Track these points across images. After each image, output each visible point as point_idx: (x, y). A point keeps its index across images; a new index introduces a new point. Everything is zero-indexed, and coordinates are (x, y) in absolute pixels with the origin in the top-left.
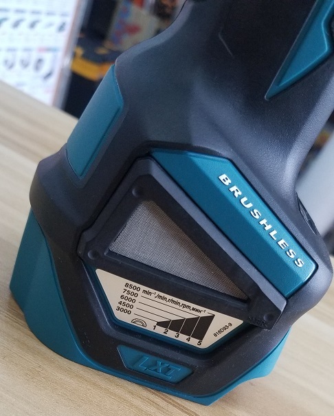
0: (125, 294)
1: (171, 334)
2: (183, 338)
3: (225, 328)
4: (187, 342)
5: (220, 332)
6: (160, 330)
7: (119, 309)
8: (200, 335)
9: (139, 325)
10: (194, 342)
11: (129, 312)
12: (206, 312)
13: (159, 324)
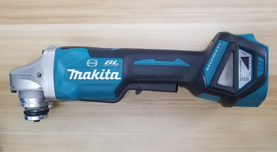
0: (243, 80)
1: (250, 65)
2: (250, 62)
3: (243, 53)
4: (251, 60)
5: (244, 54)
6: (250, 68)
7: (248, 80)
8: (248, 58)
9: (251, 74)
10: (250, 59)
11: (248, 78)
12: (240, 59)
13: (248, 69)
